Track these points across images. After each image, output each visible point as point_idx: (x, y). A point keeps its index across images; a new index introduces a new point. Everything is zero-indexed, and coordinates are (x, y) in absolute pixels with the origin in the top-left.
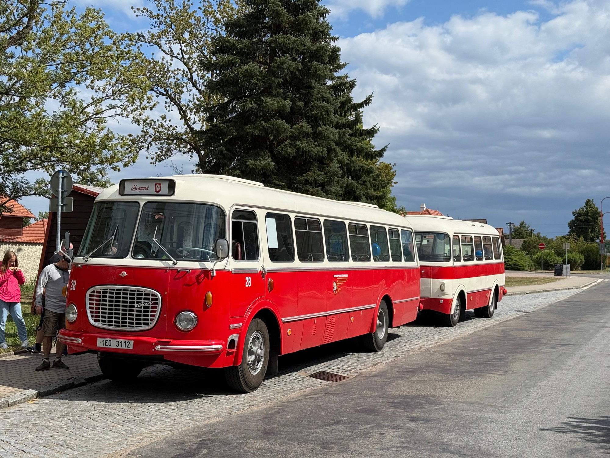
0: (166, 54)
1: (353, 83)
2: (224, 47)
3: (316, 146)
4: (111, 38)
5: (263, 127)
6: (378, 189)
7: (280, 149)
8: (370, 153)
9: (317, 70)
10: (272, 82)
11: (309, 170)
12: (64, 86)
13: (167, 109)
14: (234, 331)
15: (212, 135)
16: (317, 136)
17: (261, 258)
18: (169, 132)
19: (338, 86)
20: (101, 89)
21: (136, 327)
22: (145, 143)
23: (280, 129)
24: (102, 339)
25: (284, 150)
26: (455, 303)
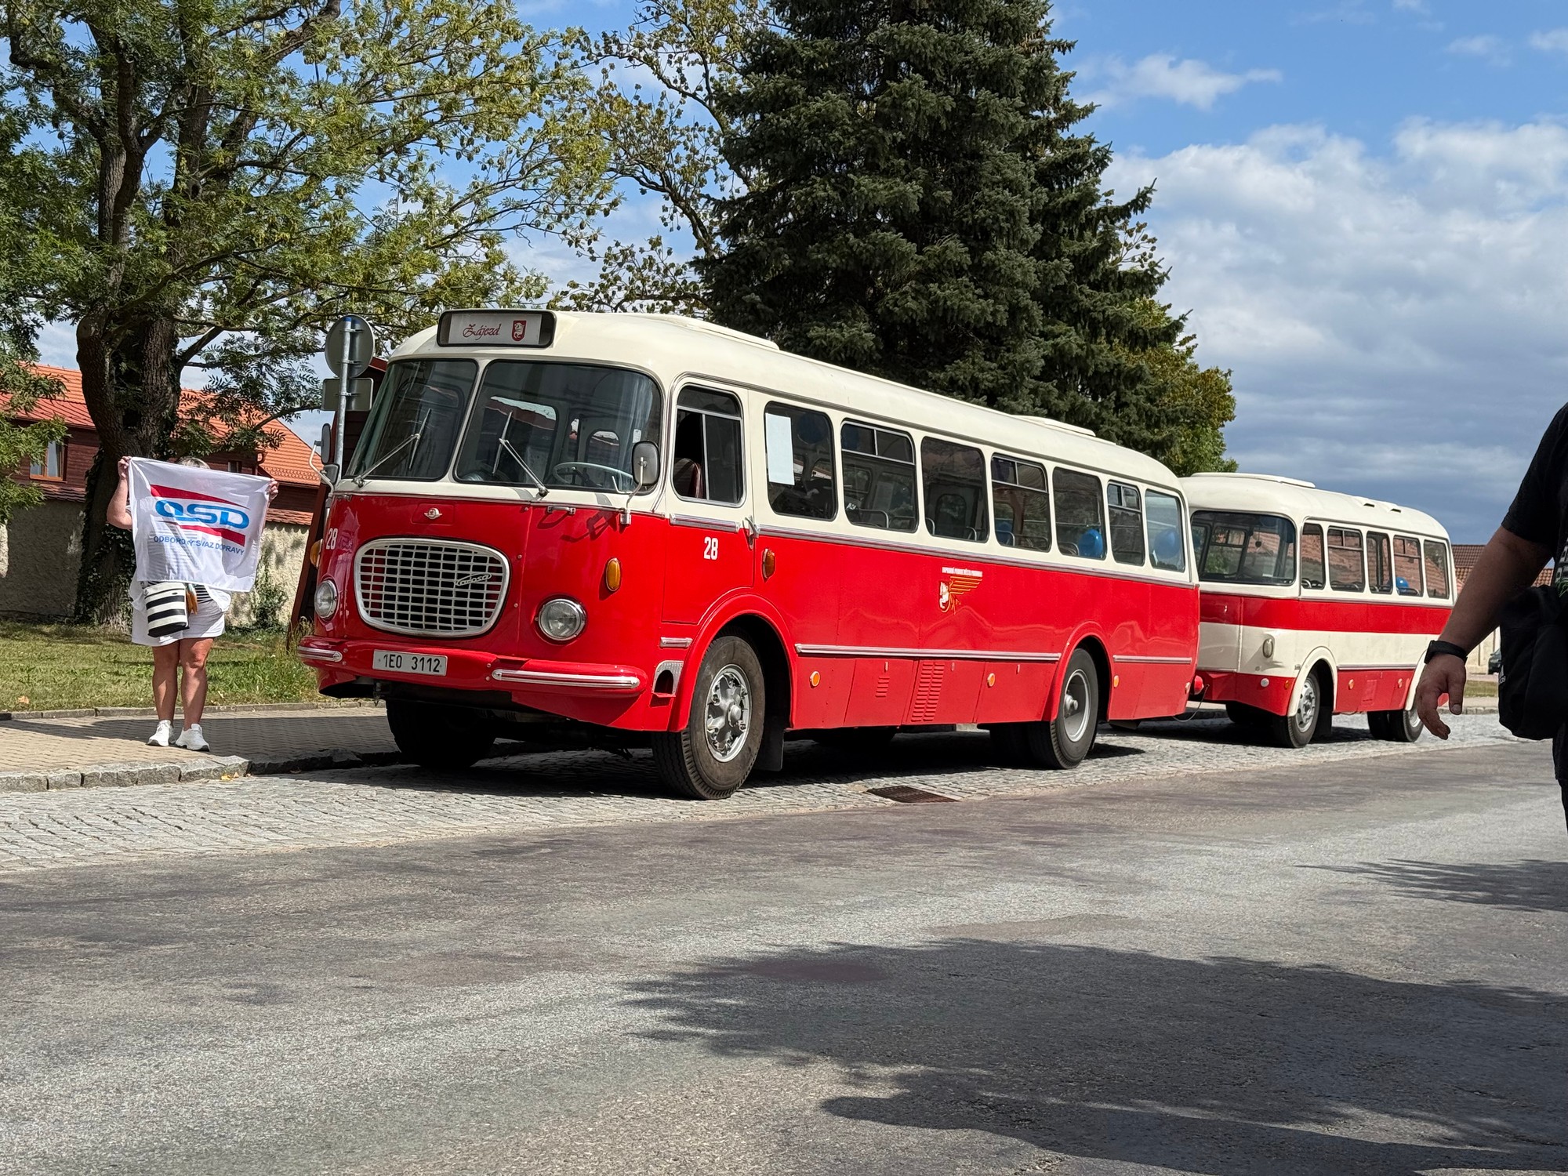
0: (670, 86)
1: (1105, 156)
2: (772, 57)
3: (979, 296)
4: (516, 39)
5: (851, 248)
6: (1157, 425)
7: (891, 302)
8: (1141, 334)
9: (991, 111)
10: (876, 140)
11: (961, 356)
12: (407, 152)
13: (666, 225)
14: (673, 653)
15: (733, 267)
16: (984, 275)
17: (747, 498)
18: (667, 280)
19: (1066, 161)
20: (495, 160)
21: (456, 628)
22: (608, 304)
23: (891, 253)
24: (385, 653)
25: (899, 303)
26: (1302, 689)
